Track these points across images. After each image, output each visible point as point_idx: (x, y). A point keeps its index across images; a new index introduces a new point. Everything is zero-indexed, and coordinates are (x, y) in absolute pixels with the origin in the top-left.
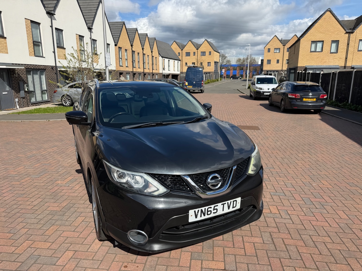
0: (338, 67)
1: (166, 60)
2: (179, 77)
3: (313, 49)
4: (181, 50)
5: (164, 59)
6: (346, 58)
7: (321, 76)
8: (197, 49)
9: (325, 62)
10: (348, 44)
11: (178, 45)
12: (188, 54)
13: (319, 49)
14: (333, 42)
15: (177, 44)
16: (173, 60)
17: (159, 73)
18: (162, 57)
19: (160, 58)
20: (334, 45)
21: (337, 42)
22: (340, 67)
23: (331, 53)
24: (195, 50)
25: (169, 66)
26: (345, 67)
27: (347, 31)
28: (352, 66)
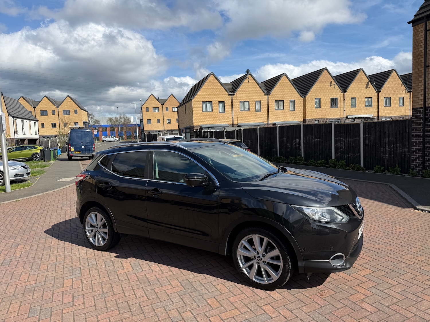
0: (227, 125)
1: (19, 121)
2: (37, 142)
3: (204, 110)
4: (33, 108)
5: (16, 120)
6: (233, 117)
7: (225, 133)
8: (56, 107)
9: (216, 121)
10: (232, 105)
11: (27, 102)
12: (44, 113)
13: (209, 109)
14: (220, 102)
15: (26, 100)
16: (28, 121)
17: (10, 138)
18: (13, 117)
19: (11, 118)
20: (221, 105)
21: (223, 103)
22: (229, 125)
23: (220, 113)
24: (54, 108)
25: (23, 128)
26: (233, 125)
27: (230, 93)
28: (238, 124)
